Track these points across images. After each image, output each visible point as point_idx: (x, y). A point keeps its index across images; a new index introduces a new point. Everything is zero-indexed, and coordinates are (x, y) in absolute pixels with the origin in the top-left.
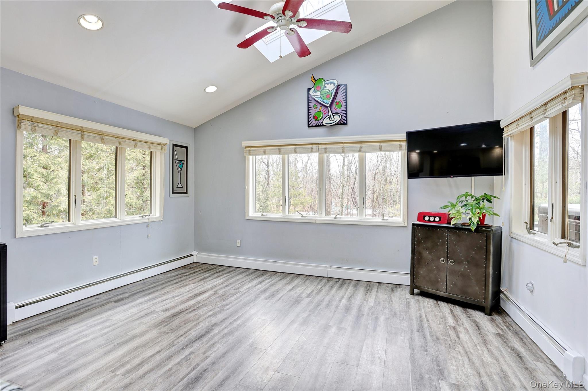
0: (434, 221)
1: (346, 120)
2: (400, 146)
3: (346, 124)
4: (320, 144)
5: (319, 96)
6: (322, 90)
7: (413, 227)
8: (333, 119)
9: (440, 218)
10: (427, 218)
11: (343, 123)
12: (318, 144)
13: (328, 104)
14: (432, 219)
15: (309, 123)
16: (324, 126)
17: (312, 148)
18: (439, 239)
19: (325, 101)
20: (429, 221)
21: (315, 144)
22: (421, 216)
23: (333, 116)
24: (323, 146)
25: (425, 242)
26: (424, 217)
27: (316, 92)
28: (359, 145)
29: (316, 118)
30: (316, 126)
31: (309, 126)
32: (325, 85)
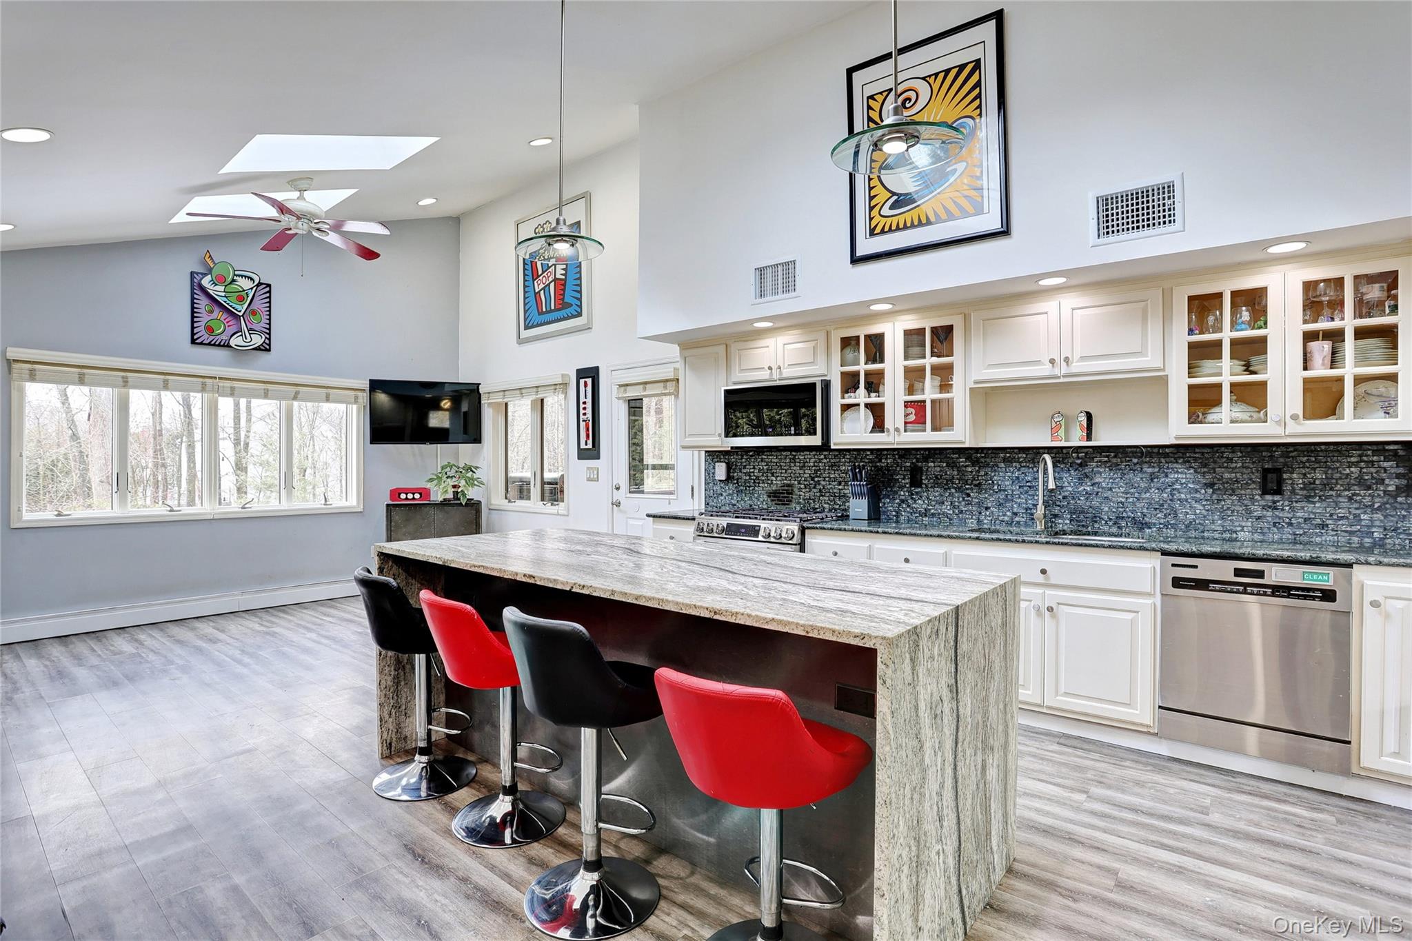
0: (414, 499)
1: (269, 345)
2: (356, 398)
3: (269, 350)
4: (220, 378)
5: (223, 294)
6: (230, 283)
7: (387, 510)
8: (249, 339)
9: (420, 494)
10: (403, 496)
11: (265, 348)
12: (216, 378)
13: (240, 311)
14: (410, 496)
15: (195, 337)
16: (231, 347)
17: (204, 385)
18: (424, 519)
19: (234, 305)
20: (407, 499)
21: (211, 378)
22: (395, 493)
23: (250, 334)
24: (228, 384)
25: (405, 526)
26: (400, 494)
27: (216, 285)
28: (294, 389)
29: (210, 330)
30: (209, 344)
31: (193, 341)
32: (235, 278)
